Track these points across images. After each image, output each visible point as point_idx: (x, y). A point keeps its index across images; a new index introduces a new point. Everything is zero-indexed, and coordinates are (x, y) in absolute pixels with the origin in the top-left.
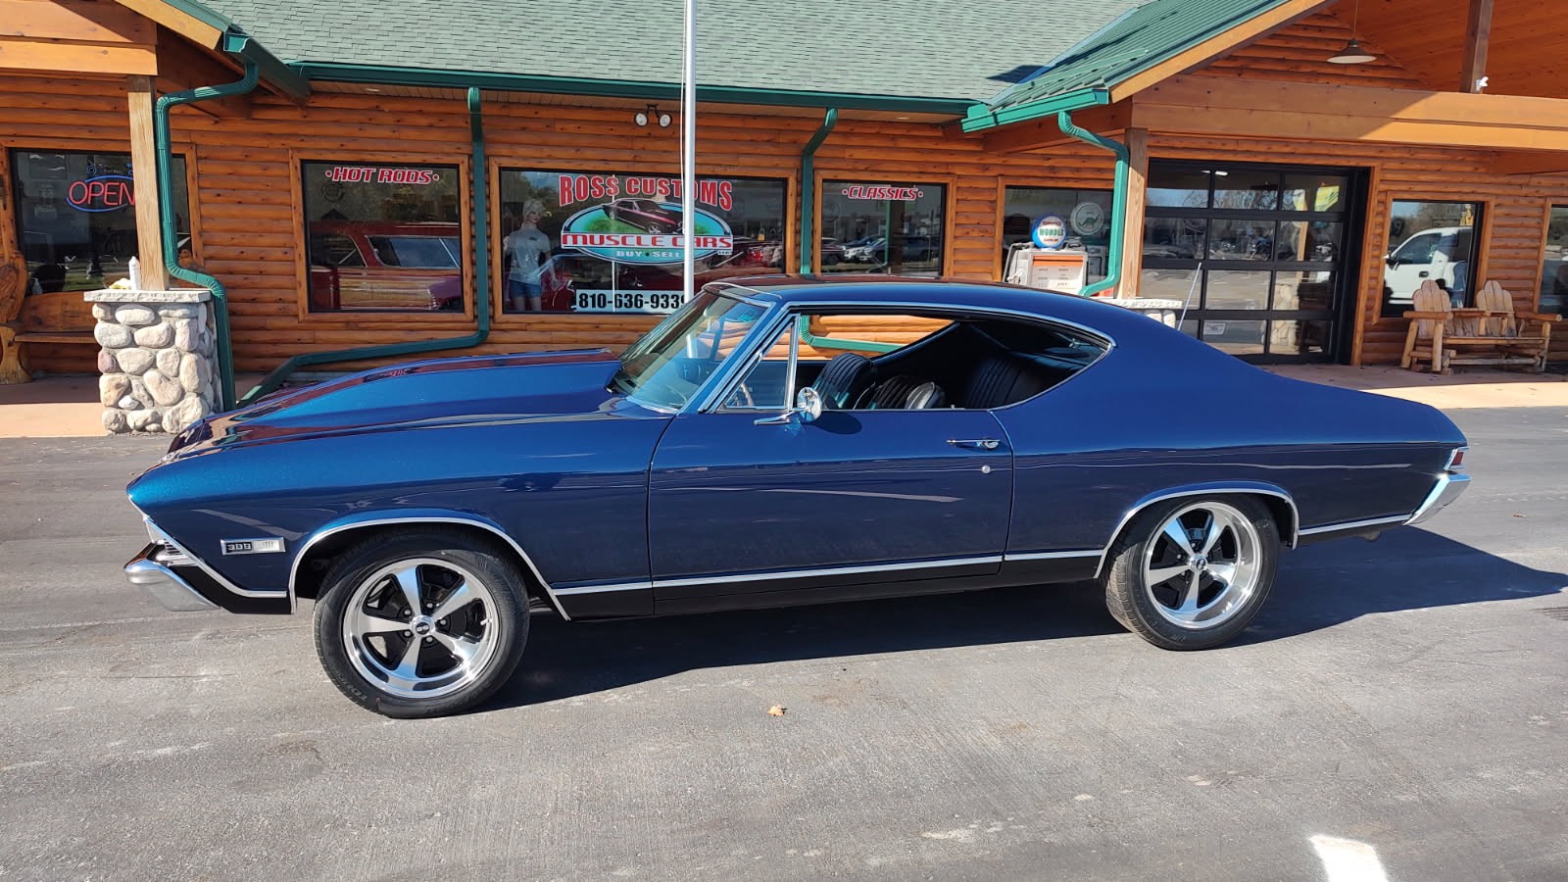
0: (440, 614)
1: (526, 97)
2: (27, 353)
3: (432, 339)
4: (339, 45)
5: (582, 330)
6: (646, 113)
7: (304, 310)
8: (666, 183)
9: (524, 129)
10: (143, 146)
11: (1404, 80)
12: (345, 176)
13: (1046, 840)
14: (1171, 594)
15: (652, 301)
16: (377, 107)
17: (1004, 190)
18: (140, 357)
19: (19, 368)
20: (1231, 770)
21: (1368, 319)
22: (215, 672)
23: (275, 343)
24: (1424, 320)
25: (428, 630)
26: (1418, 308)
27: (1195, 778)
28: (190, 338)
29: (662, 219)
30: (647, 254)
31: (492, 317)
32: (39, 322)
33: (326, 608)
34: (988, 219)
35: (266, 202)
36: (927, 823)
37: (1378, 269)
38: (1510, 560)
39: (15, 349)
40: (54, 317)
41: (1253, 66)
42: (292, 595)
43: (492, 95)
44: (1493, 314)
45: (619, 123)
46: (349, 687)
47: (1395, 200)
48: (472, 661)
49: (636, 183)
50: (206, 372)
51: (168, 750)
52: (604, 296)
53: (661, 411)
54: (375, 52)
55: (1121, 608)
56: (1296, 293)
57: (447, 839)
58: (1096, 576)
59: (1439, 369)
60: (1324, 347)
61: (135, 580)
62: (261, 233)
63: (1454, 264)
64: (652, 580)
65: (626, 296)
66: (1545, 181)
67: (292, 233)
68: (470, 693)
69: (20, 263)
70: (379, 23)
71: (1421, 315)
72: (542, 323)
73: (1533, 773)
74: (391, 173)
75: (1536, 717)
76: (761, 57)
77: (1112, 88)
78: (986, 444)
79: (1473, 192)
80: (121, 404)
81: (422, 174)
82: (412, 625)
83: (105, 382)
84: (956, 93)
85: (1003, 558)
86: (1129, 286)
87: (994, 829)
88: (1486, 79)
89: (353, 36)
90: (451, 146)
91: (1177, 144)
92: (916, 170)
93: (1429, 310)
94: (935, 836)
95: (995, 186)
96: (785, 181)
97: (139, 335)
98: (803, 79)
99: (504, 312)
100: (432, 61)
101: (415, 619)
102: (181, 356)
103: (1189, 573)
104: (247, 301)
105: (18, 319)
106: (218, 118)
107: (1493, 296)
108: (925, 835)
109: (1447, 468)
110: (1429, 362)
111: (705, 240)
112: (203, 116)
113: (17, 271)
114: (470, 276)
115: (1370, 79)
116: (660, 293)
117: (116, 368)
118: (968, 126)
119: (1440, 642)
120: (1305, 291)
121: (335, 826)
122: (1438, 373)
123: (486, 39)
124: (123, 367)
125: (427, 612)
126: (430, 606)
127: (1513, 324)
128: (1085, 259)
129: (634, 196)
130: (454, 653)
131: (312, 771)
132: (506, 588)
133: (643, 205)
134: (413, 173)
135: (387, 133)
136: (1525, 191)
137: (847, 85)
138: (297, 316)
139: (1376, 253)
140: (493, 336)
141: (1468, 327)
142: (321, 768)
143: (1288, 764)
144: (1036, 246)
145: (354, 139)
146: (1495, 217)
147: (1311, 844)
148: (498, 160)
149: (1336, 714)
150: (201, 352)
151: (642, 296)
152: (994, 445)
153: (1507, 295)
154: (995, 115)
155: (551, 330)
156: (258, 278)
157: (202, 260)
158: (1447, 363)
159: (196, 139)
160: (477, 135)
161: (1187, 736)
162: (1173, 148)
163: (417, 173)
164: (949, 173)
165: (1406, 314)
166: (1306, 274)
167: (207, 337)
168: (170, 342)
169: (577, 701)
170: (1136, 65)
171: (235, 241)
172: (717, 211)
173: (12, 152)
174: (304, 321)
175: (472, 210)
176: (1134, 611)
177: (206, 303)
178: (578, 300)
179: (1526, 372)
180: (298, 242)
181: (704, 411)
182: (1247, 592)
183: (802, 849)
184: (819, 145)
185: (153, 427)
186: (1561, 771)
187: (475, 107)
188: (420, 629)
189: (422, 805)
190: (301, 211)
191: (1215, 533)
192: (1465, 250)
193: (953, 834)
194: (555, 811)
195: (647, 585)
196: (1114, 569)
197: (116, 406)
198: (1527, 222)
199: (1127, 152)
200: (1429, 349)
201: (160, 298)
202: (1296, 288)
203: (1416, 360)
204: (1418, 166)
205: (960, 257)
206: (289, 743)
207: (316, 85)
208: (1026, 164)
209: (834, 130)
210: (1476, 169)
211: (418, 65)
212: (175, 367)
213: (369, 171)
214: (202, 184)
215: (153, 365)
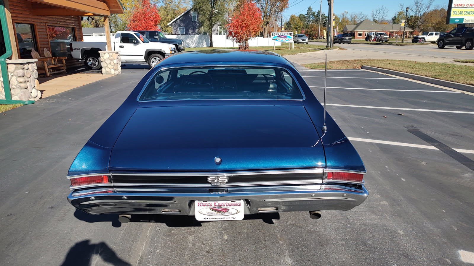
59: (49, 76)
66: (44, 18)
79: (31, 21)
146: (38, 29)
153: (49, 52)
204: (17, 12)
210: (30, 13)
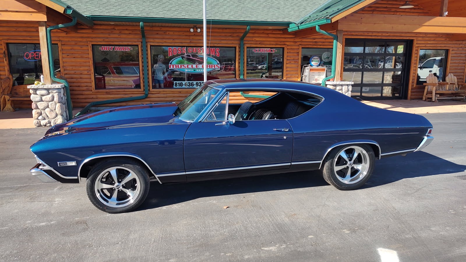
0: (123, 183)
1: (157, 24)
2: (13, 103)
3: (131, 97)
4: (102, 10)
5: (176, 93)
6: (193, 28)
7: (94, 89)
8: (200, 49)
9: (157, 34)
10: (43, 42)
11: (424, 12)
12: (105, 49)
13: (298, 250)
14: (342, 173)
15: (196, 84)
16: (114, 28)
17: (301, 49)
18: (44, 104)
19: (11, 107)
20: (356, 228)
21: (412, 86)
22: (60, 200)
23: (85, 99)
24: (429, 86)
25: (120, 187)
26: (428, 82)
27: (345, 230)
28: (58, 99)
29: (199, 60)
30: (195, 70)
31: (149, 90)
32: (17, 94)
33: (89, 182)
34: (297, 58)
35: (82, 57)
36: (264, 245)
37: (416, 70)
38: (449, 161)
39: (10, 102)
40: (21, 92)
41: (377, 9)
42: (79, 178)
43: (147, 24)
44: (451, 84)
45: (185, 31)
46: (97, 204)
47: (421, 49)
48: (133, 196)
49: (191, 49)
50: (63, 109)
51: (44, 224)
52: (182, 83)
53: (188, 122)
54: (112, 12)
55: (327, 178)
56: (391, 78)
57: (122, 250)
58: (319, 169)
59: (434, 100)
60: (400, 95)
61: (33, 174)
62: (81, 66)
63: (439, 68)
64: (185, 172)
65: (189, 83)
67: (90, 66)
68: (132, 206)
69: (11, 77)
70: (114, 3)
71: (428, 84)
72: (164, 91)
73: (447, 228)
74: (118, 48)
75: (451, 211)
76: (228, 11)
77: (332, 18)
78: (285, 130)
79: (445, 47)
80: (39, 118)
81: (128, 48)
82: (115, 186)
83: (34, 112)
84: (286, 20)
85: (291, 164)
86: (338, 78)
87: (283, 247)
88: (447, 12)
89: (106, 7)
90: (136, 39)
91: (354, 34)
92: (275, 43)
93: (431, 83)
94: (265, 249)
95: (298, 48)
96: (235, 47)
97: (44, 98)
98: (240, 17)
99: (152, 88)
100: (129, 14)
101: (116, 184)
102: (56, 104)
103: (348, 167)
104: (76, 86)
105: (11, 93)
106: (67, 32)
107: (451, 78)
108: (262, 248)
109: (427, 134)
110: (431, 98)
111: (212, 66)
112: (62, 32)
113: (10, 79)
114: (142, 78)
115: (413, 12)
116: (199, 82)
117: (37, 108)
118: (290, 30)
119: (424, 187)
120: (394, 77)
121: (90, 247)
122: (434, 102)
123: (145, 7)
124: (39, 107)
125: (119, 182)
126: (120, 180)
127: (457, 87)
128: (326, 69)
129: (190, 53)
130: (128, 194)
131: (85, 230)
132: (142, 175)
133: (193, 56)
134: (125, 47)
135: (117, 36)
136: (461, 46)
137: (253, 19)
138: (92, 91)
139: (415, 66)
140: (149, 95)
141: (443, 87)
142: (87, 229)
143: (374, 226)
144: (311, 66)
145: (107, 38)
146: (452, 54)
147: (378, 251)
148: (150, 43)
149: (390, 210)
150: (62, 103)
151: (193, 83)
152: (287, 130)
153: (455, 77)
154: (298, 26)
155: (167, 93)
156: (80, 80)
157: (64, 74)
158: (437, 99)
159: (61, 39)
160: (144, 36)
161: (344, 217)
162: (352, 35)
163: (126, 48)
164: (285, 44)
165: (424, 84)
166: (394, 72)
167: (63, 98)
168: (53, 100)
169: (164, 208)
170: (339, 11)
171: (73, 69)
172: (215, 57)
173: (7, 44)
174: (94, 92)
175: (142, 58)
176: (331, 179)
177: (63, 88)
178: (174, 84)
179: (461, 101)
180: (92, 69)
181: (200, 121)
182: (365, 173)
183: (225, 253)
184: (245, 36)
185: (48, 125)
186: (456, 227)
187: (142, 28)
188: (117, 187)
189: (116, 240)
190: (92, 59)
191: (356, 155)
192: (443, 64)
193: (271, 248)
194: (154, 242)
195: (184, 173)
196: (325, 166)
197: (37, 119)
198: (462, 55)
199: (337, 37)
200: (431, 94)
201: (49, 87)
202: (391, 76)
203: (427, 98)
204: (428, 39)
205: (288, 69)
206: (79, 221)
207: (95, 22)
208: (308, 40)
209: (249, 32)
210: (446, 39)
211: (125, 16)
212: (54, 107)
213: (112, 47)
214: (63, 53)
215: (48, 107)
